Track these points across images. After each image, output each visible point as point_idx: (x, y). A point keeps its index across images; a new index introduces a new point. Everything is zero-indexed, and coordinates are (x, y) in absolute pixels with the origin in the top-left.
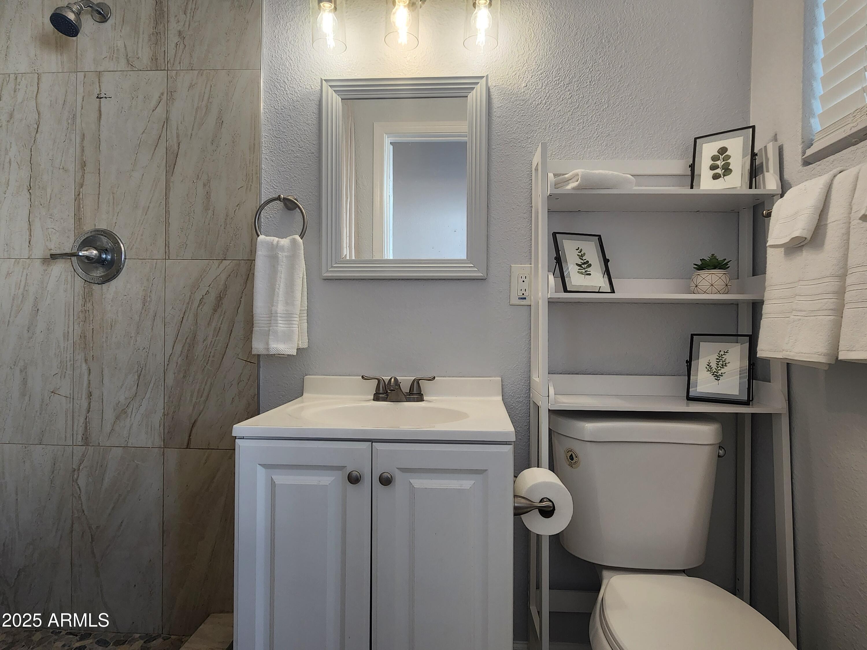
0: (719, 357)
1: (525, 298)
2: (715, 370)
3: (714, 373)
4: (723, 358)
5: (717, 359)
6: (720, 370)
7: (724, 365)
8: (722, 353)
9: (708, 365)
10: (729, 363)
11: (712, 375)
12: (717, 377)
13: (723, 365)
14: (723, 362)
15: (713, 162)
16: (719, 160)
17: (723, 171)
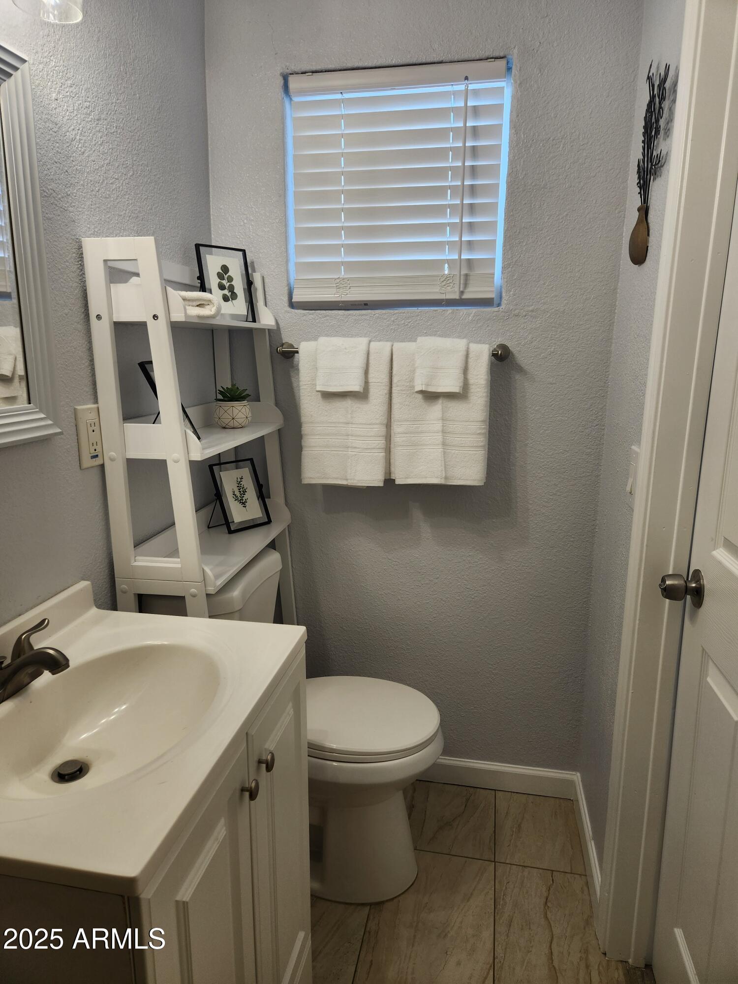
0: (239, 484)
1: (97, 456)
2: (240, 498)
3: (240, 501)
4: (241, 484)
5: (238, 487)
6: (243, 497)
7: (245, 492)
8: (239, 480)
9: (234, 494)
10: (247, 488)
11: (240, 503)
12: (244, 503)
13: (243, 492)
14: (243, 488)
15: (219, 280)
16: (224, 279)
17: (230, 293)
